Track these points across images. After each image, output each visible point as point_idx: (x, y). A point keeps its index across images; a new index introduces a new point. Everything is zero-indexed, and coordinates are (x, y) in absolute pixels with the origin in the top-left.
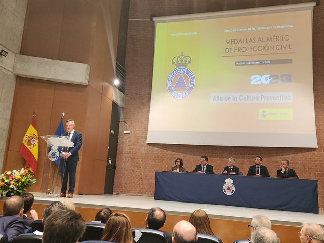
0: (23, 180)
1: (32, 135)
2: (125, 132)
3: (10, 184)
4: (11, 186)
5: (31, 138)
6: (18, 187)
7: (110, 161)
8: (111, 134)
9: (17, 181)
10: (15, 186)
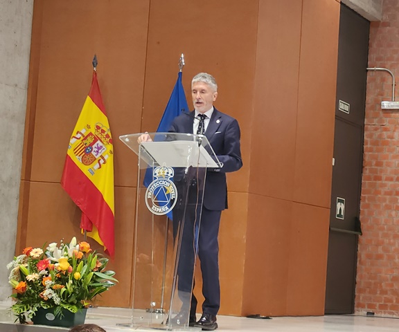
0: (77, 275)
1: (93, 130)
2: (386, 105)
3: (43, 288)
4: (47, 293)
5: (90, 140)
6: (65, 297)
7: (340, 206)
8: (339, 116)
9: (62, 278)
10: (57, 291)
